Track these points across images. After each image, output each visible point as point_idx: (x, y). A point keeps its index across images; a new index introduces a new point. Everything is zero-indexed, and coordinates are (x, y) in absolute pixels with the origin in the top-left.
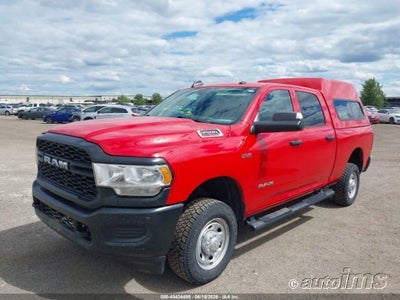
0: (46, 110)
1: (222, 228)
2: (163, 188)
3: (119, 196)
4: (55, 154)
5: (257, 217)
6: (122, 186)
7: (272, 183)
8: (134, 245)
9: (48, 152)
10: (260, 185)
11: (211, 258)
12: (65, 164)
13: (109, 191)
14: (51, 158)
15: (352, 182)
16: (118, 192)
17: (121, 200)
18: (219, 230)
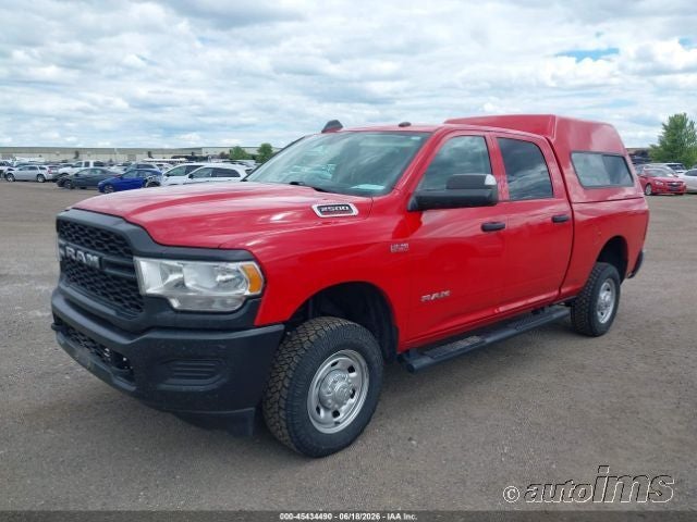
0: (104, 172)
1: (357, 367)
2: (248, 298)
3: (176, 311)
4: (82, 244)
5: (422, 350)
6: (182, 294)
7: (447, 293)
8: (201, 389)
9: (73, 241)
10: (425, 297)
11: (336, 414)
12: (96, 258)
13: (161, 301)
14: (76, 250)
15: (605, 296)
16: (175, 304)
17: (179, 316)
18: (351, 370)
